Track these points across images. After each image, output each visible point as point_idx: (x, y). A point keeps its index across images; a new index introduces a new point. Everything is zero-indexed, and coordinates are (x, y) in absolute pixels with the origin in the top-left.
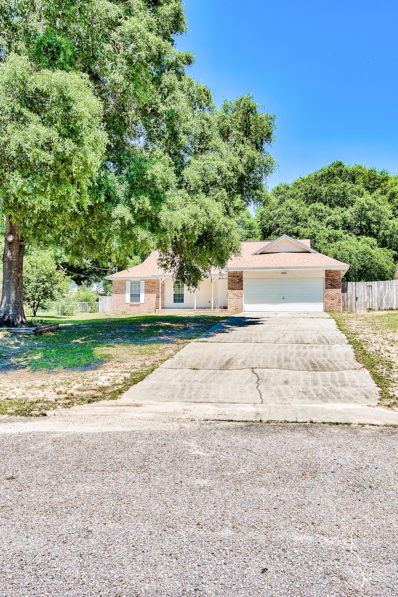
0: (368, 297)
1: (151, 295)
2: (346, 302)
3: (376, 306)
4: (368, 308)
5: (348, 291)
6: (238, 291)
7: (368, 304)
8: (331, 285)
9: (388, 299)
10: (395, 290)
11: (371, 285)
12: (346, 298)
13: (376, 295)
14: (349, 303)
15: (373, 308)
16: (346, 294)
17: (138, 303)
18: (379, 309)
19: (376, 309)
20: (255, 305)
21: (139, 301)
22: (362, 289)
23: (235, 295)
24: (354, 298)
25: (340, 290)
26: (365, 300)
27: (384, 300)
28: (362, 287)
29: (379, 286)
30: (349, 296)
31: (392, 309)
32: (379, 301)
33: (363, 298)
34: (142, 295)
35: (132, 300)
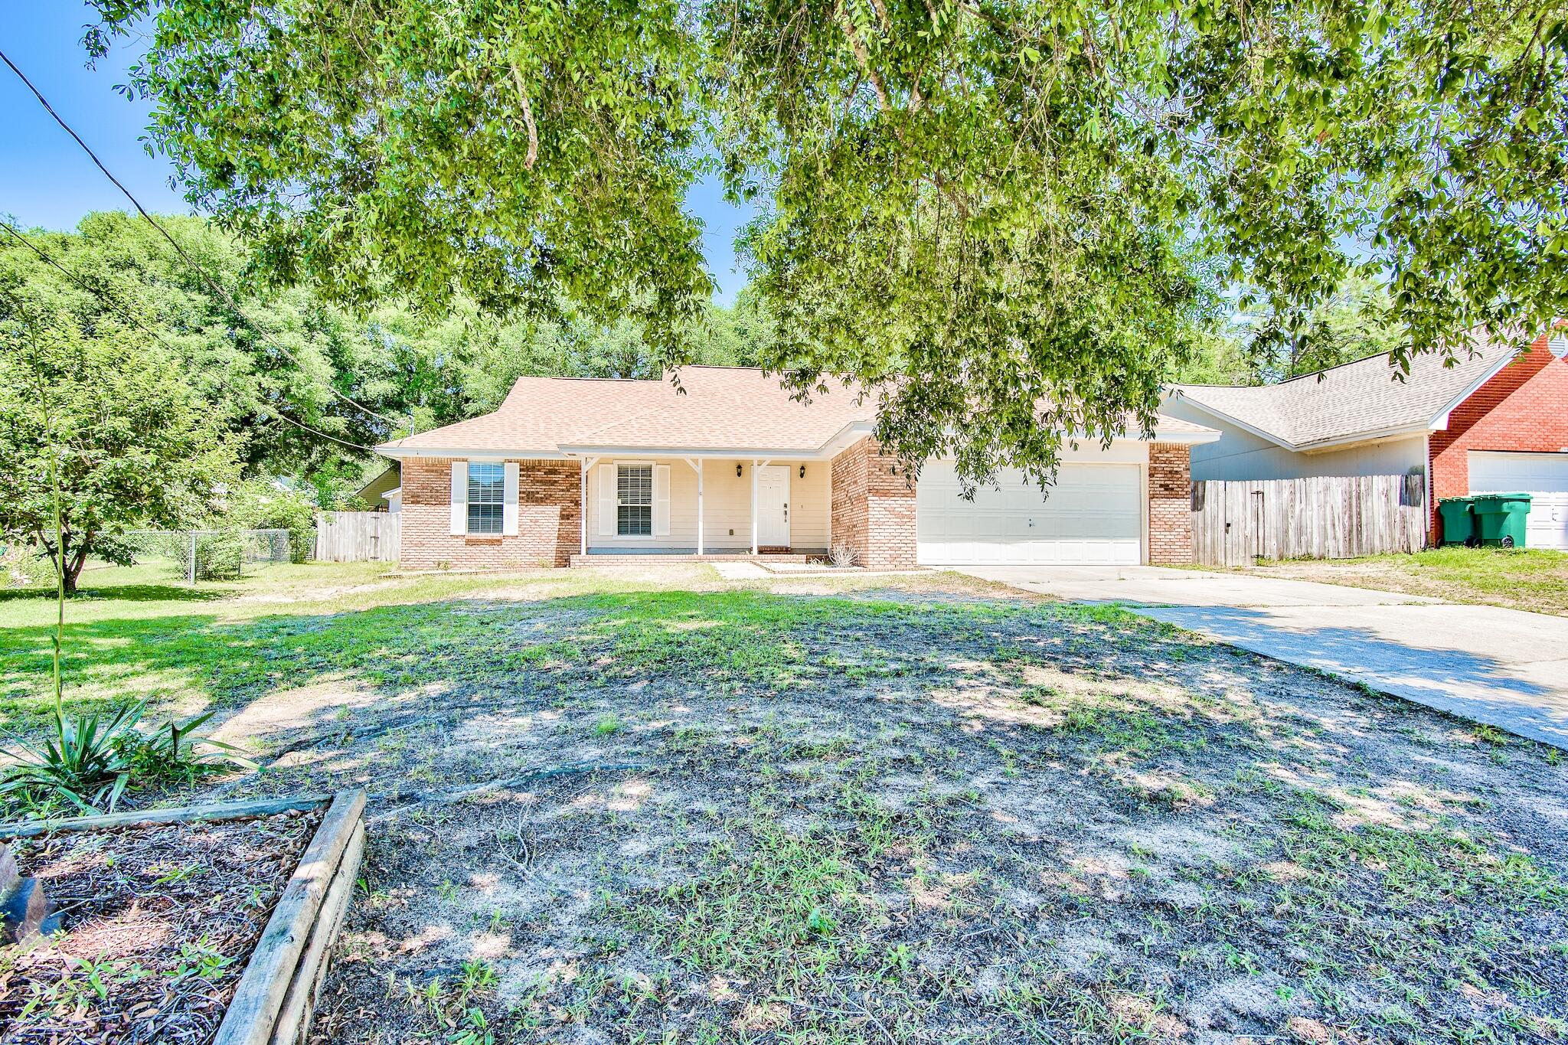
0: (1254, 524)
1: (540, 508)
2: (1201, 538)
3: (1272, 547)
4: (1255, 553)
5: (1207, 506)
6: (901, 501)
7: (1255, 543)
8: (1166, 487)
9: (1300, 531)
10: (1315, 505)
11: (1260, 489)
12: (1201, 525)
13: (1274, 518)
14: (1208, 541)
15: (1267, 554)
16: (1200, 513)
17: (496, 536)
18: (1281, 558)
19: (1275, 557)
20: (948, 545)
21: (499, 526)
22: (1241, 500)
23: (892, 511)
24: (1222, 527)
25: (1189, 502)
26: (1248, 532)
27: (1291, 533)
28: (1241, 495)
29: (1279, 492)
30: (1209, 521)
31: (1308, 557)
32: (1281, 536)
33: (1242, 525)
34: (512, 512)
35: (472, 526)
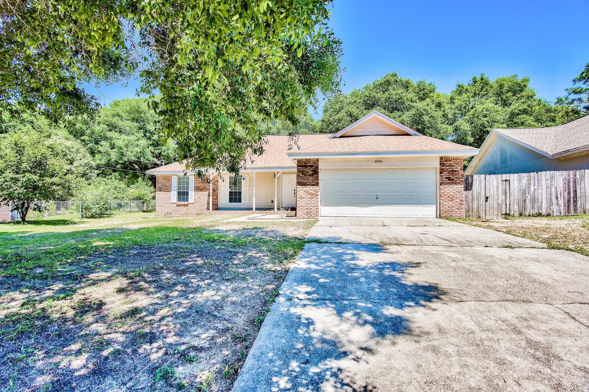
0: (504, 197)
1: (201, 193)
2: (470, 205)
3: (515, 209)
4: (504, 212)
5: (474, 188)
6: (311, 188)
7: (504, 207)
8: (449, 179)
9: (534, 201)
10: (544, 187)
11: (508, 178)
12: (470, 197)
13: (516, 194)
14: (475, 206)
15: (512, 213)
16: (470, 192)
17: (186, 203)
18: (521, 215)
19: (517, 214)
20: (336, 207)
21: (187, 200)
22: (495, 184)
23: (307, 192)
24: (483, 198)
25: (463, 186)
26: (500, 201)
27: (528, 202)
28: (495, 182)
29: (520, 180)
30: (475, 195)
31: (540, 215)
32: (521, 203)
33: (496, 198)
34: (192, 194)
35: (179, 200)
